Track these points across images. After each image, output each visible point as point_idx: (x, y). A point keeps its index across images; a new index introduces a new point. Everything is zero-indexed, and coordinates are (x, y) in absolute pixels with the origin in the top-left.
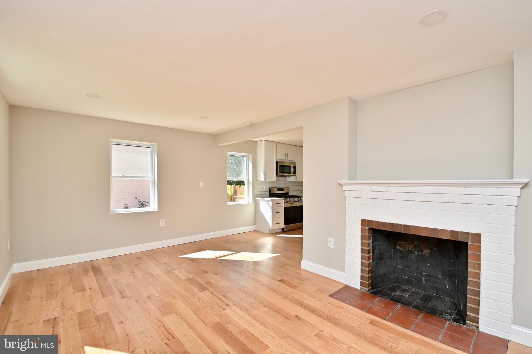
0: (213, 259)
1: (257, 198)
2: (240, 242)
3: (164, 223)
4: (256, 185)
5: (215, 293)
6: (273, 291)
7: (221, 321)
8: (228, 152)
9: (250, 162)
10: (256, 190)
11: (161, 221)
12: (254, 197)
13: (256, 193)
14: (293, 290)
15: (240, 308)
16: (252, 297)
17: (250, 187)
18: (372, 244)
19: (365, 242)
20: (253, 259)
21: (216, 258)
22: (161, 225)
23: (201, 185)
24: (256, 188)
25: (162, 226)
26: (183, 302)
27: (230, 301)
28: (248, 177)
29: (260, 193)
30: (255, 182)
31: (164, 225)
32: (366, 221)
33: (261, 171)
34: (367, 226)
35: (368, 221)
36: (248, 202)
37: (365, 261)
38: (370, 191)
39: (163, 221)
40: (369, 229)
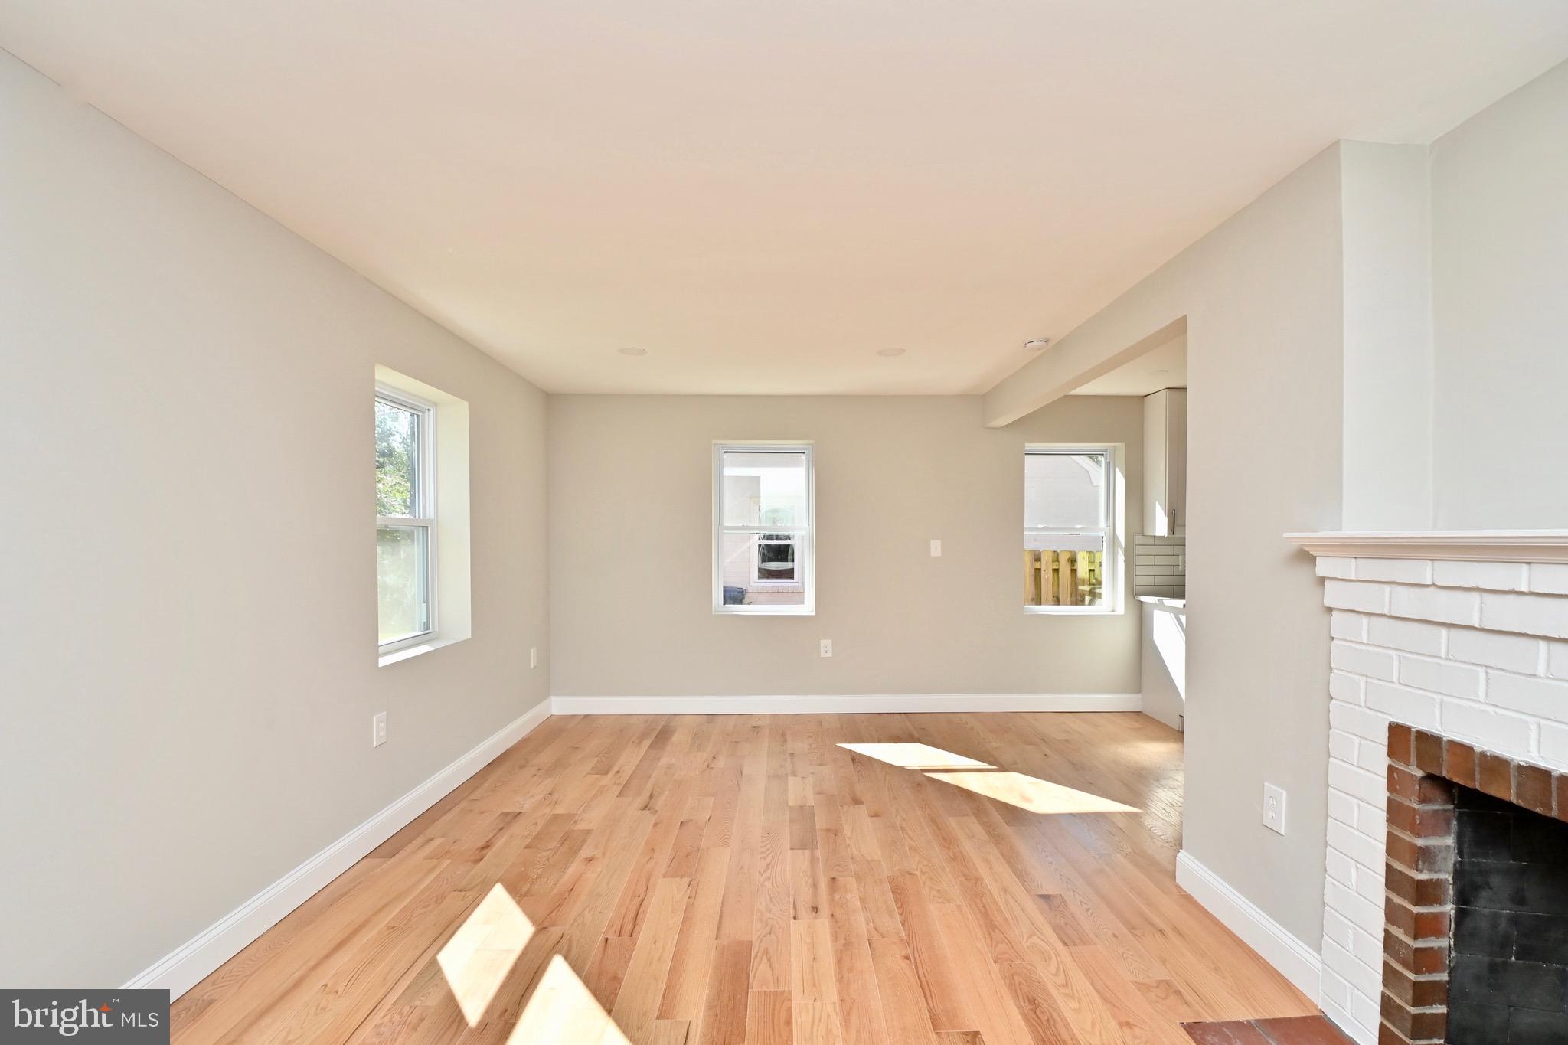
0: (912, 772)
1: (1143, 598)
2: (1043, 740)
3: (830, 647)
4: (1139, 550)
5: (820, 866)
6: (982, 923)
7: (757, 944)
8: (1026, 444)
9: (1118, 470)
10: (1139, 570)
11: (823, 642)
12: (1133, 592)
13: (1141, 580)
14: (1059, 946)
15: (836, 932)
16: (901, 914)
17: (1119, 556)
18: (1453, 858)
19: (1406, 838)
20: (1028, 800)
21: (921, 770)
22: (823, 654)
23: (936, 548)
24: (1139, 560)
25: (825, 656)
26: (730, 859)
27: (833, 900)
28: (1111, 525)
29: (1159, 580)
30: (1138, 539)
31: (830, 654)
32: (1413, 737)
33: (1157, 503)
34: (1413, 759)
35: (1422, 736)
36: (1111, 609)
37: (1402, 931)
38: (1433, 585)
39: (829, 642)
40: (1423, 778)
